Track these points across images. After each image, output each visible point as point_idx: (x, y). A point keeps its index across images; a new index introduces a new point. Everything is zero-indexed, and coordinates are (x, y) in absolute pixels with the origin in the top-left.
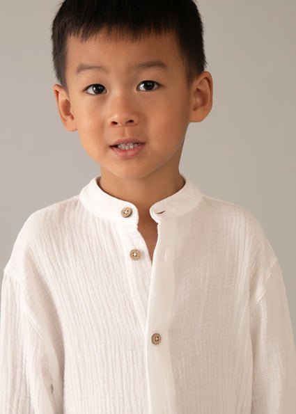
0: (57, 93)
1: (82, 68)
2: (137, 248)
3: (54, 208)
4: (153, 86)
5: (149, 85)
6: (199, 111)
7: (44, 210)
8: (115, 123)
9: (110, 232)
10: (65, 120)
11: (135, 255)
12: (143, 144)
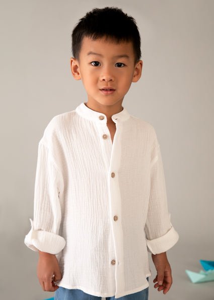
0: (72, 61)
1: (90, 53)
2: (106, 134)
3: (65, 114)
4: (121, 65)
5: (119, 65)
6: (136, 77)
7: (61, 115)
8: (104, 80)
9: (93, 127)
10: (74, 74)
11: (105, 137)
12: (114, 90)
